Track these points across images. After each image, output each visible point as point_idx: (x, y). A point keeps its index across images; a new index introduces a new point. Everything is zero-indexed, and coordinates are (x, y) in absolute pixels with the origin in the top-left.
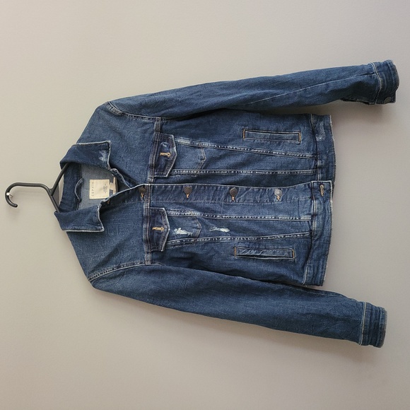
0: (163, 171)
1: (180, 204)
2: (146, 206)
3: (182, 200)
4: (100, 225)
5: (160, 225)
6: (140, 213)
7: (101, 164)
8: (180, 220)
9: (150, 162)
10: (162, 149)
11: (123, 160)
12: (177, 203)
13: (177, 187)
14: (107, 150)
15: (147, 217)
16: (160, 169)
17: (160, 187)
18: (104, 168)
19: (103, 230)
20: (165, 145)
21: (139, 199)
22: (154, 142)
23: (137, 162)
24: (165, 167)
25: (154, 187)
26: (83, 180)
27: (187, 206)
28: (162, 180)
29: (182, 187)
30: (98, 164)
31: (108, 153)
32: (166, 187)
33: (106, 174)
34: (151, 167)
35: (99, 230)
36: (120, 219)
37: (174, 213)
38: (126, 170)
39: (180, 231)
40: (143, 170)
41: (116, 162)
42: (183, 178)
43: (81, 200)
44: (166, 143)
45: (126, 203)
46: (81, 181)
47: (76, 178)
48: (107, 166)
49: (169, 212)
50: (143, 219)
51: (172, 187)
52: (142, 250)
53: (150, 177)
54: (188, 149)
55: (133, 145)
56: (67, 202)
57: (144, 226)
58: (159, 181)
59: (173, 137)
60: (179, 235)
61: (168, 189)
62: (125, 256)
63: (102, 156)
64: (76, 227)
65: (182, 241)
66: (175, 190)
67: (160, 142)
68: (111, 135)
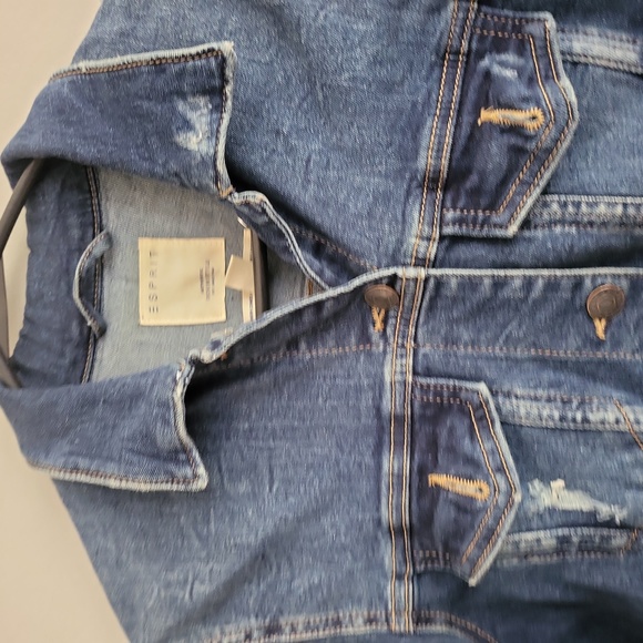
0: (492, 206)
1: (561, 365)
2: (395, 369)
3: (569, 349)
4: (189, 462)
5: (471, 467)
6: (366, 401)
7: (187, 170)
8: (560, 445)
9: (425, 161)
10: (487, 92)
11: (290, 151)
12: (542, 362)
13: (552, 285)
14: (215, 93)
15: (399, 420)
16: (476, 193)
17: (471, 284)
18: (201, 189)
19: (202, 484)
20: (504, 68)
21: (365, 338)
22: (444, 54)
23: (356, 157)
24: (504, 183)
25: (440, 283)
26: (110, 239)
27: (593, 377)
28: (480, 251)
29: (578, 284)
30: (173, 166)
31: (218, 108)
32: (498, 284)
33: (211, 216)
34: (431, 182)
35: (185, 480)
36: (276, 423)
37: (534, 408)
38: (305, 197)
39: (557, 495)
40: (386, 197)
41: (256, 161)
42: (589, 241)
43: (103, 331)
44: (510, 57)
45: (304, 353)
46: (97, 246)
47: (75, 233)
48: (217, 179)
49: (508, 405)
50: (381, 431)
51: (529, 283)
52: (374, 565)
53: (419, 235)
54: (622, 92)
55: (340, 70)
56: (44, 335)
57: (389, 463)
58: (462, 251)
59: (551, 23)
60: (552, 511)
61: (506, 293)
62: (301, 585)
63: (187, 126)
64: (83, 463)
65: (564, 540)
66: (544, 299)
67: (473, 56)
68: (233, 21)
